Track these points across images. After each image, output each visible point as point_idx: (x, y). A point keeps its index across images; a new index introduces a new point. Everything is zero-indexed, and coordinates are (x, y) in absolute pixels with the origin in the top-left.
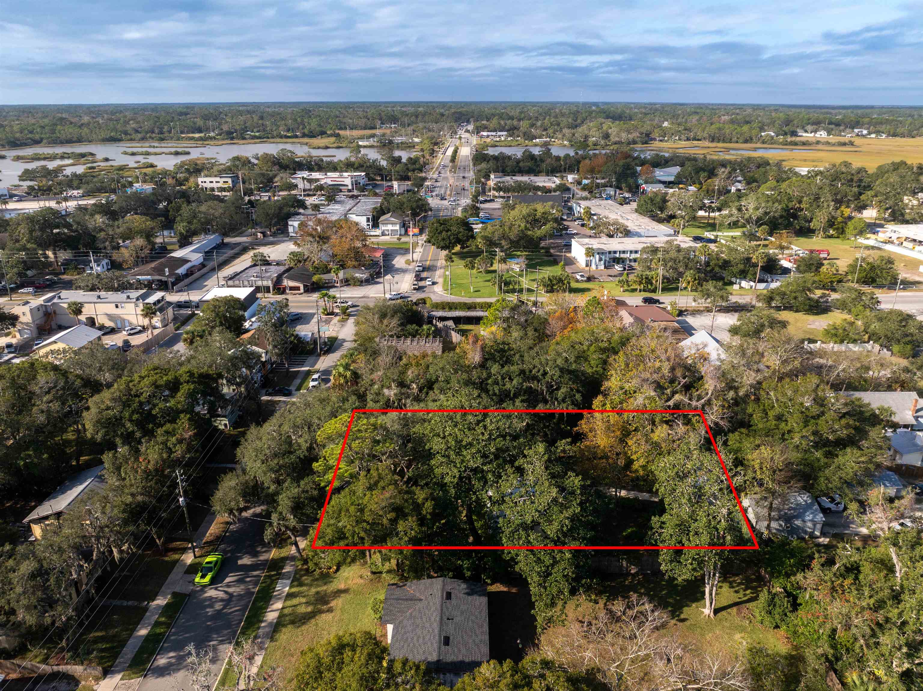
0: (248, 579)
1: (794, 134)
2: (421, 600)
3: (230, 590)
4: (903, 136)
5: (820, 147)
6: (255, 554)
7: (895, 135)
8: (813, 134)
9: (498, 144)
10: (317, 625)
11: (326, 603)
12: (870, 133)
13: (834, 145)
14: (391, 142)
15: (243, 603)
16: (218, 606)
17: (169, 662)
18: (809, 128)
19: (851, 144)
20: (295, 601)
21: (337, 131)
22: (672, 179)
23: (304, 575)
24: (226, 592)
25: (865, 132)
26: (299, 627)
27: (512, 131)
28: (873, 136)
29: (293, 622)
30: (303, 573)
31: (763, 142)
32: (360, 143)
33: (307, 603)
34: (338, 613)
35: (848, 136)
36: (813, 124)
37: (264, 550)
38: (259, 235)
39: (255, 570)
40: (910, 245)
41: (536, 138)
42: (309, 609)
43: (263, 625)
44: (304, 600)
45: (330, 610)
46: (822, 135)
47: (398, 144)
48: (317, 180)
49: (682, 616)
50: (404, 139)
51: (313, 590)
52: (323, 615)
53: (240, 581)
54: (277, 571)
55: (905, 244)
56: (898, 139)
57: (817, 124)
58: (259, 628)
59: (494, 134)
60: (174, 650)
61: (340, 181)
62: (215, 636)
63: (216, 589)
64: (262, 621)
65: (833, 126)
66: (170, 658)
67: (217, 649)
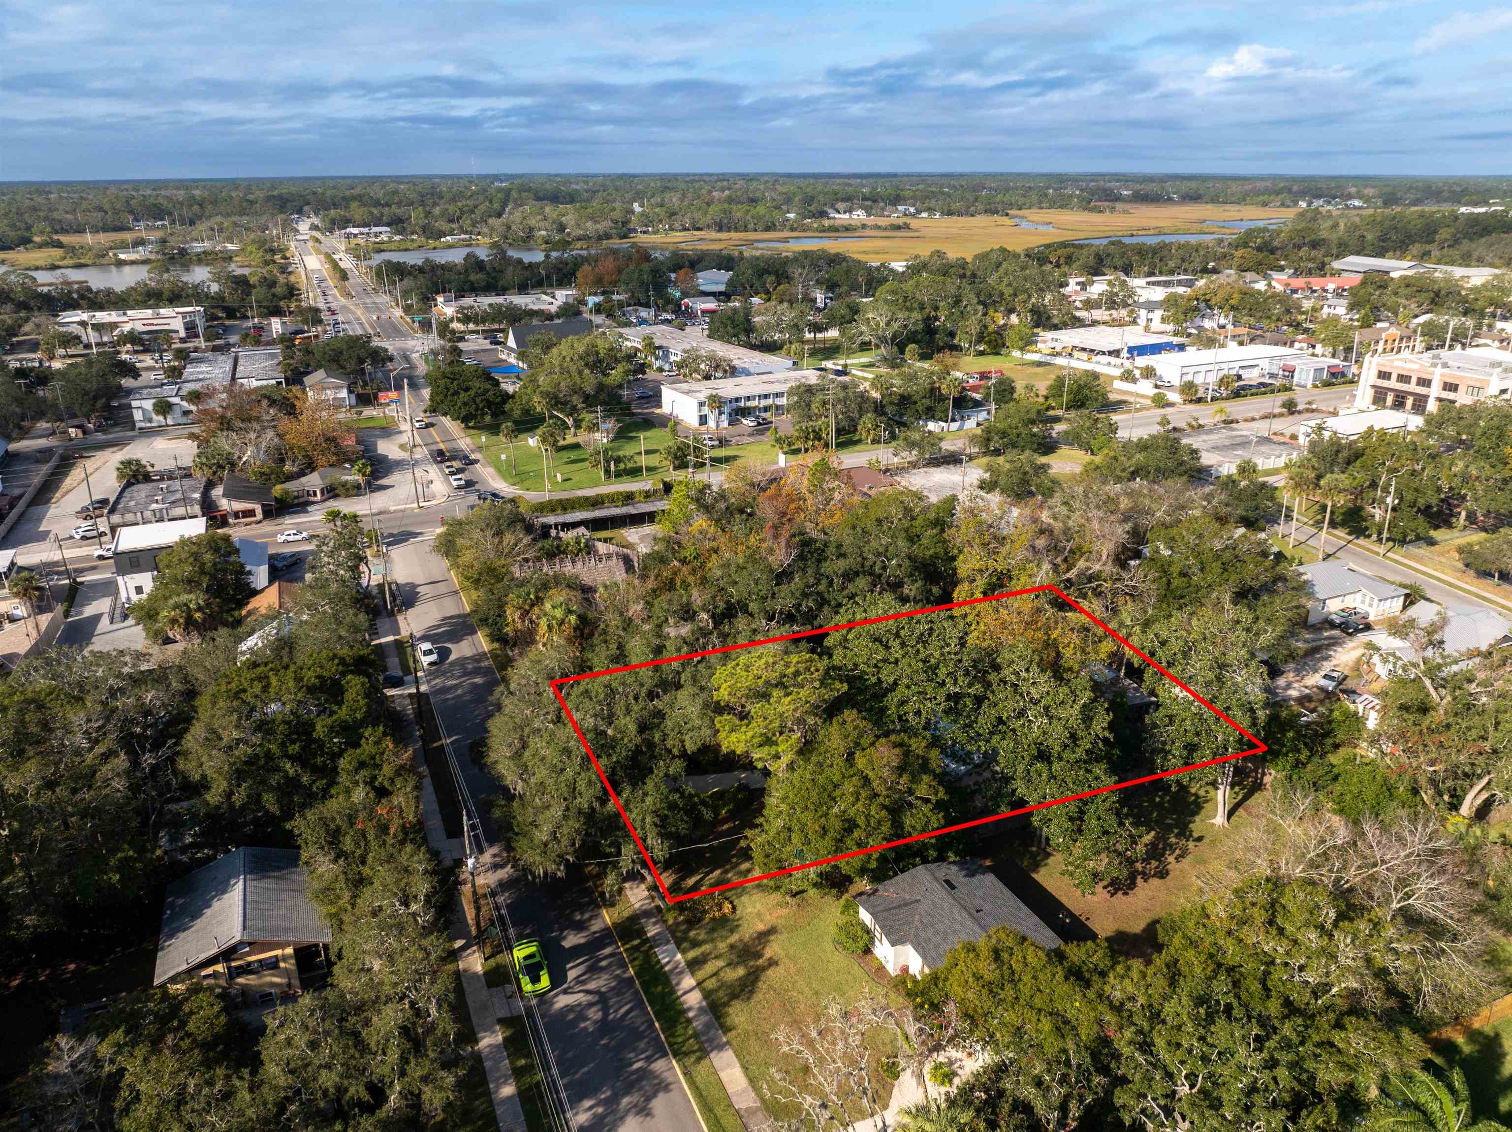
0: (604, 963)
1: (823, 214)
2: (918, 901)
3: (592, 986)
4: (960, 214)
5: (867, 232)
6: (580, 927)
7: (950, 213)
8: (847, 216)
9: (382, 247)
10: (771, 987)
11: (758, 955)
12: (919, 212)
13: (886, 229)
14: (183, 252)
15: (628, 996)
16: (594, 1014)
17: (595, 1116)
18: (841, 206)
19: (907, 227)
20: (710, 967)
21: (55, 237)
22: (722, 288)
23: (689, 930)
25: (912, 210)
26: (748, 999)
27: (397, 223)
28: (924, 215)
29: (734, 996)
30: (683, 927)
31: (792, 229)
32: (122, 256)
33: (728, 965)
34: (785, 962)
35: (895, 217)
36: (844, 200)
37: (587, 916)
38: (72, 431)
39: (604, 948)
40: (1085, 356)
41: (445, 236)
42: (741, 971)
43: (691, 1014)
44: (720, 963)
45: (773, 963)
46: (859, 215)
47: (198, 255)
48: (114, 326)
49: (1196, 835)
50: (207, 245)
51: (722, 946)
52: (769, 972)
53: (593, 970)
54: (639, 937)
55: (1076, 354)
56: (955, 218)
57: (850, 200)
58: (689, 1021)
59: (366, 230)
60: (585, 1097)
61: (159, 325)
62: (632, 1055)
63: (565, 992)
64: (685, 1011)
65: (869, 203)
66: (591, 1108)
67: (651, 1072)
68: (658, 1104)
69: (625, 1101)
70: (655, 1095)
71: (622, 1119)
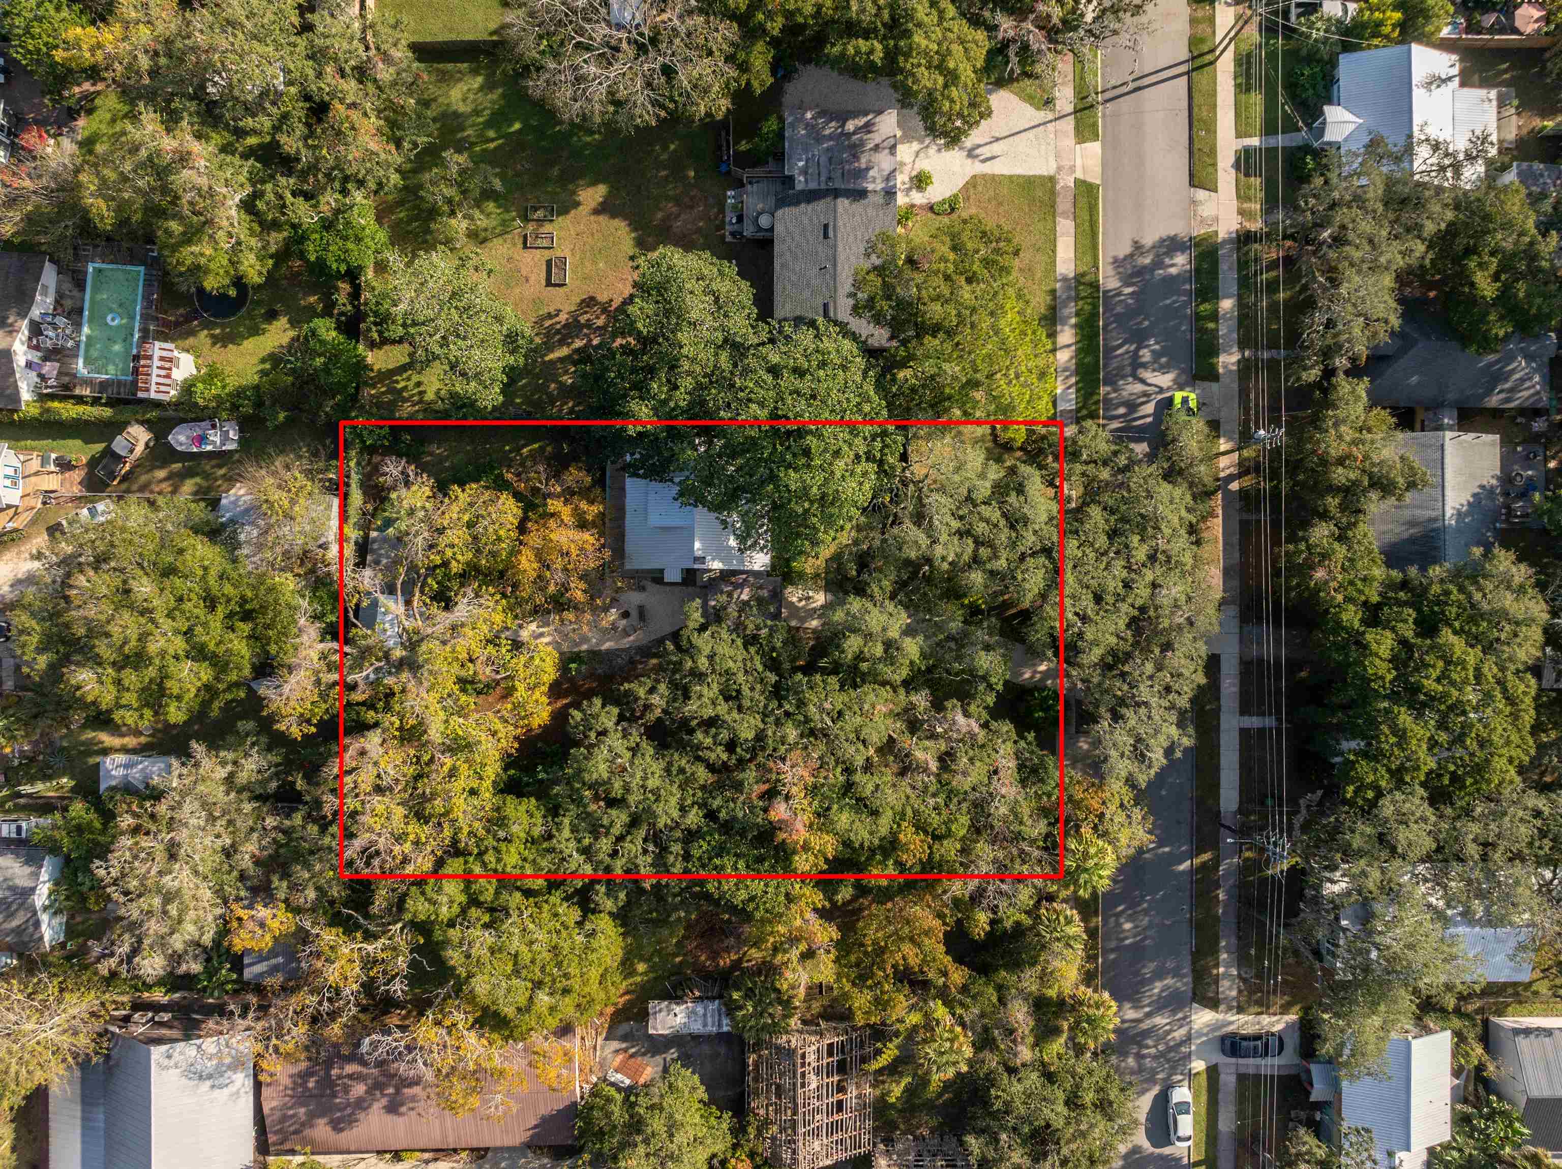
0: (1122, 411)
3: (1139, 388)
15: (1114, 364)
16: (1146, 356)
17: (1171, 258)
24: (1143, 381)
43: (1073, 321)
53: (1132, 406)
58: (1077, 315)
60: (1172, 278)
62: (1130, 302)
63: (1161, 390)
64: (1076, 326)
66: (1172, 265)
67: (1121, 280)
68: (1125, 249)
69: (1147, 261)
70: (1126, 258)
71: (1153, 247)
